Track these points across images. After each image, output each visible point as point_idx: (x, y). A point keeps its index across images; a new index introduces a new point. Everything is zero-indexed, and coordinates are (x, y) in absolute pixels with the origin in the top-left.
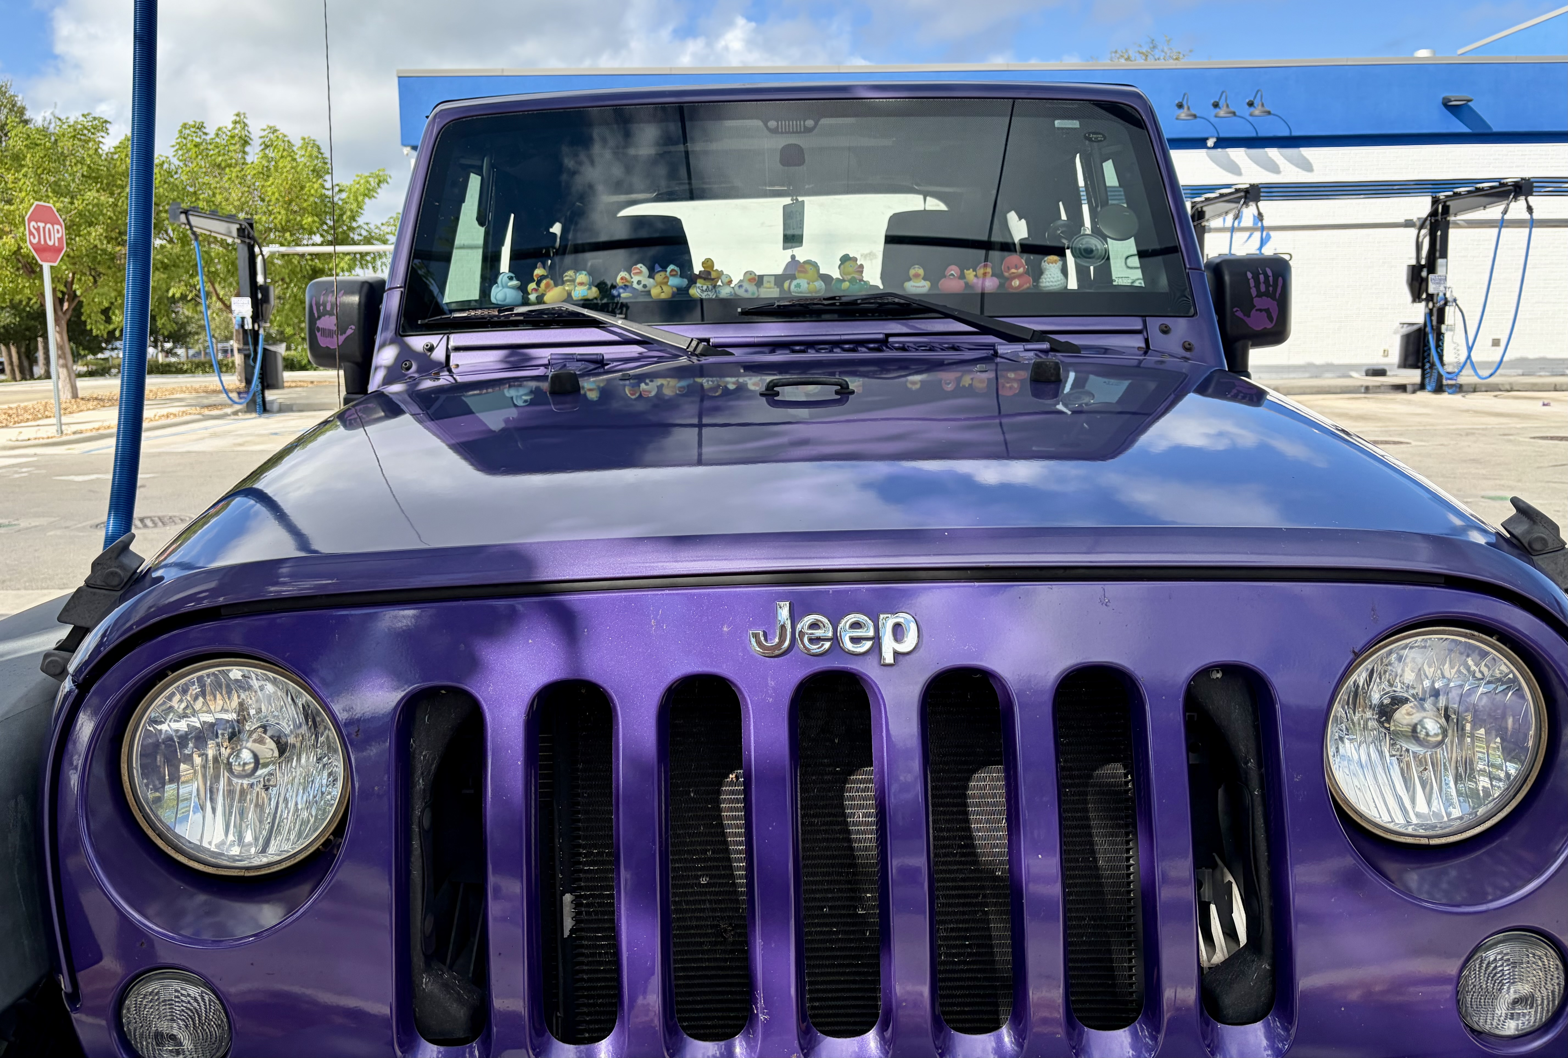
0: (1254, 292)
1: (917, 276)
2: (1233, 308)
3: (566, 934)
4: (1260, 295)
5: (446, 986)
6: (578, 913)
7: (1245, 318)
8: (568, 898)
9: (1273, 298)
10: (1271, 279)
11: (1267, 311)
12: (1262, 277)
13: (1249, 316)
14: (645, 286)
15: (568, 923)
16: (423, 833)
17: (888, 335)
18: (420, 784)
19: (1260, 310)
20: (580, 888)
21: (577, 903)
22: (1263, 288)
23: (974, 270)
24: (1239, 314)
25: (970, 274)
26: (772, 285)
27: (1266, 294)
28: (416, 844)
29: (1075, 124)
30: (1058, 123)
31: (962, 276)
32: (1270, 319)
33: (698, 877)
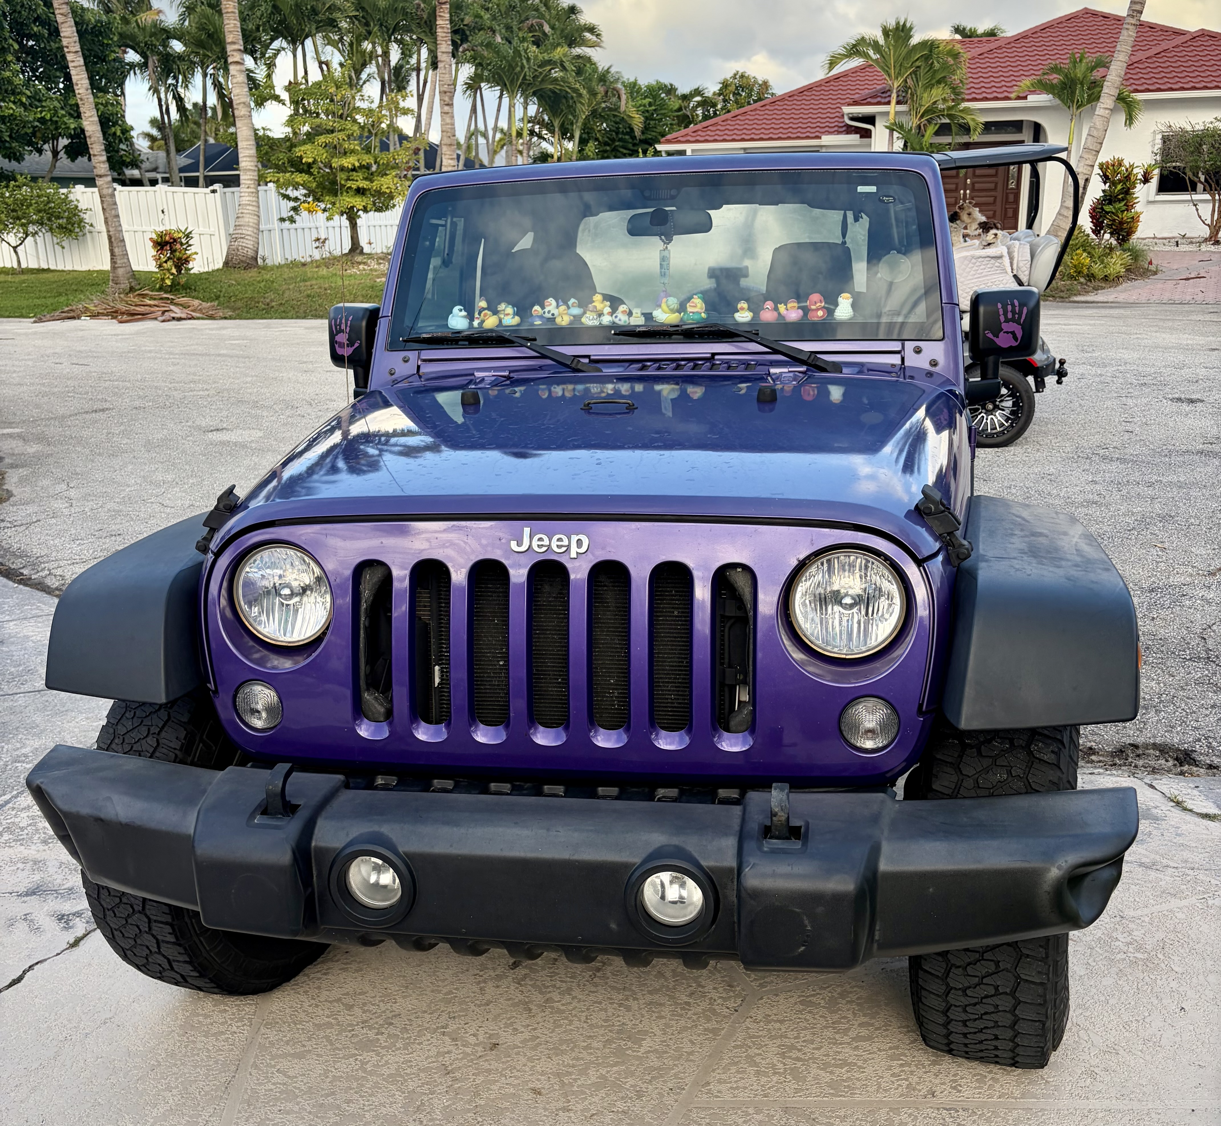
0: (1002, 318)
1: (742, 309)
2: (984, 330)
3: (436, 685)
4: (1007, 321)
5: (376, 698)
6: (442, 676)
7: (995, 339)
8: (437, 668)
9: (1019, 324)
10: (1017, 309)
11: (1013, 333)
12: (1009, 308)
13: (998, 337)
14: (553, 315)
15: (437, 680)
16: (366, 628)
17: (714, 354)
18: (364, 606)
19: (1007, 332)
20: (443, 664)
21: (441, 671)
22: (1010, 316)
23: (786, 305)
24: (990, 335)
25: (782, 308)
26: (639, 315)
27: (1013, 320)
28: (362, 632)
29: (873, 189)
30: (861, 189)
31: (776, 309)
32: (1016, 338)
33: (499, 661)
